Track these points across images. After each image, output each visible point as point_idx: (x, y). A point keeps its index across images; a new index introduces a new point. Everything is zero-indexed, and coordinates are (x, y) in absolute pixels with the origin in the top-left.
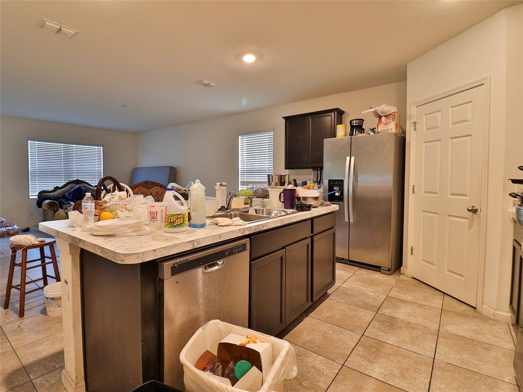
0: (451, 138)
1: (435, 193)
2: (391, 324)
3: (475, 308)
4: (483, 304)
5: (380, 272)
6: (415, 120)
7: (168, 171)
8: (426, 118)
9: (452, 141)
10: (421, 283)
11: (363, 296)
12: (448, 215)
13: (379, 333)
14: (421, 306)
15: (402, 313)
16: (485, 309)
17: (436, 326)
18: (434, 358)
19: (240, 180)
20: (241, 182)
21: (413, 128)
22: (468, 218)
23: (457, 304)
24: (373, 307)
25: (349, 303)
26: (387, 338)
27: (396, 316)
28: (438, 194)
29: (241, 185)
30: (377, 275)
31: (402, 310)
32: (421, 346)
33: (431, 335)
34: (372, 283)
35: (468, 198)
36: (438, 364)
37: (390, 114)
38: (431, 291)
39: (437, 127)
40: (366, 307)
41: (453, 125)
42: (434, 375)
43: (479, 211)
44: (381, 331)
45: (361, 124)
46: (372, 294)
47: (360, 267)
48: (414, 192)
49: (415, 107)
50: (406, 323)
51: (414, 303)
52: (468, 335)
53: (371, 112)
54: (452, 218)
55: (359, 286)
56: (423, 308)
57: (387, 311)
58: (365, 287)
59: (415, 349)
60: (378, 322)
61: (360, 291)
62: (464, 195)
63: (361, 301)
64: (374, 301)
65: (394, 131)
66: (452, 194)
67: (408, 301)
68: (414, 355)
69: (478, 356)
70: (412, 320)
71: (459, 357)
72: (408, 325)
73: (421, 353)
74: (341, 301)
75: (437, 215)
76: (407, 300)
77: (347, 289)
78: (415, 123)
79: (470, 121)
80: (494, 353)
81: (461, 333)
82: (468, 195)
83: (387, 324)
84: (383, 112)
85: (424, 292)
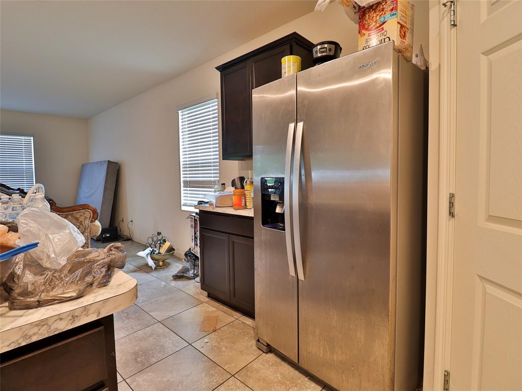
7: (105, 166)
19: (182, 179)
20: (185, 182)
29: (184, 187)
45: (331, 53)
78: (451, 3)
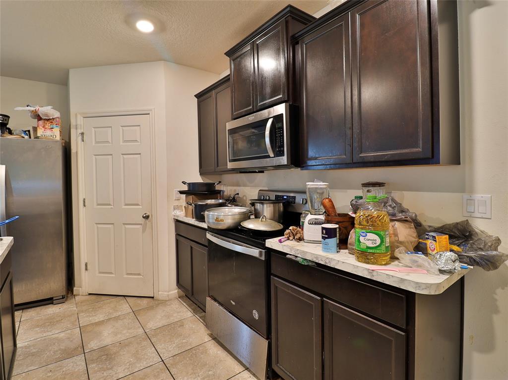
0: (122, 154)
1: (109, 205)
2: (107, 355)
3: (153, 297)
4: (159, 291)
5: (52, 303)
6: (82, 131)
8: (95, 132)
9: (123, 157)
10: (100, 296)
11: (54, 344)
12: (124, 224)
13: (105, 374)
14: (117, 319)
15: (107, 337)
16: (161, 295)
17: (141, 331)
18: (163, 361)
21: (80, 138)
22: (142, 224)
23: (139, 301)
24: (76, 349)
25: (45, 364)
26: (116, 374)
27: (105, 343)
28: (111, 205)
30: (50, 309)
31: (105, 333)
32: (146, 357)
33: (144, 341)
34: (51, 322)
35: (141, 207)
36: (169, 364)
37: (53, 119)
38: (114, 299)
39: (108, 142)
40: (69, 354)
41: (123, 143)
42: (174, 375)
43: (150, 217)
44: (105, 371)
45: (5, 122)
46: (62, 335)
47: (23, 309)
48: (84, 205)
49: (82, 118)
50: (118, 344)
51: (109, 319)
52: (165, 322)
53: (29, 110)
54: (127, 226)
55: (40, 335)
56: (120, 319)
57: (93, 345)
58: (48, 331)
59: (144, 364)
60: (94, 363)
61: (45, 339)
62: (138, 205)
63: (57, 351)
64: (71, 341)
65: (58, 138)
66: (126, 205)
67: (103, 321)
68: (148, 370)
69: (182, 335)
70: (120, 338)
71: (174, 345)
72: (122, 345)
73: (151, 364)
74: (32, 368)
75: (112, 225)
76: (102, 319)
77: (26, 347)
78: (82, 134)
79: (138, 142)
80: (187, 326)
81: (160, 325)
82: (141, 204)
83: (104, 357)
84: (46, 115)
85: (109, 303)
